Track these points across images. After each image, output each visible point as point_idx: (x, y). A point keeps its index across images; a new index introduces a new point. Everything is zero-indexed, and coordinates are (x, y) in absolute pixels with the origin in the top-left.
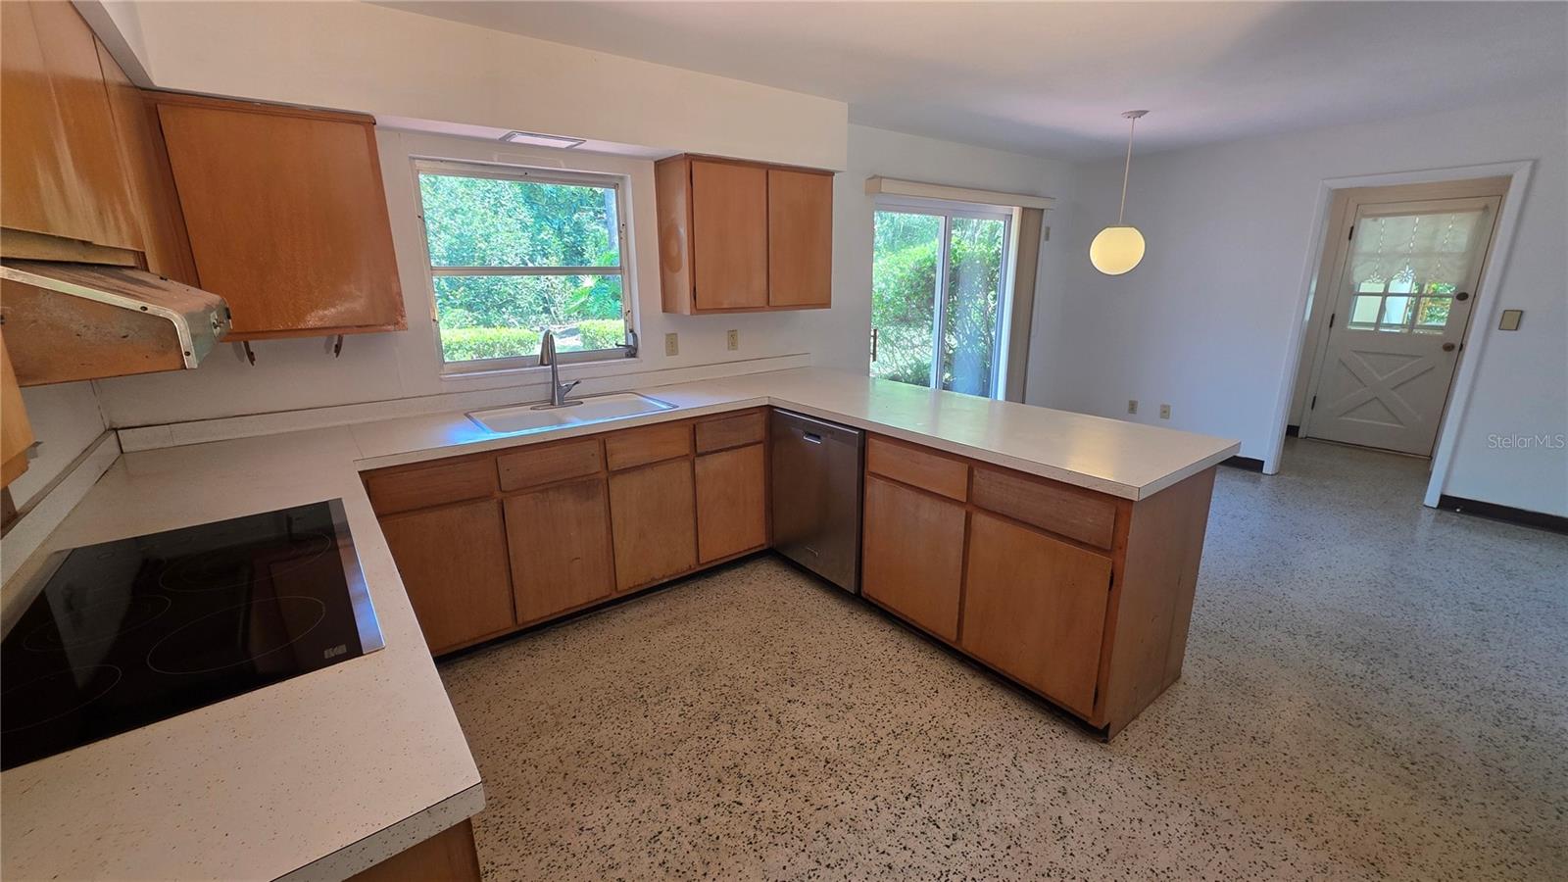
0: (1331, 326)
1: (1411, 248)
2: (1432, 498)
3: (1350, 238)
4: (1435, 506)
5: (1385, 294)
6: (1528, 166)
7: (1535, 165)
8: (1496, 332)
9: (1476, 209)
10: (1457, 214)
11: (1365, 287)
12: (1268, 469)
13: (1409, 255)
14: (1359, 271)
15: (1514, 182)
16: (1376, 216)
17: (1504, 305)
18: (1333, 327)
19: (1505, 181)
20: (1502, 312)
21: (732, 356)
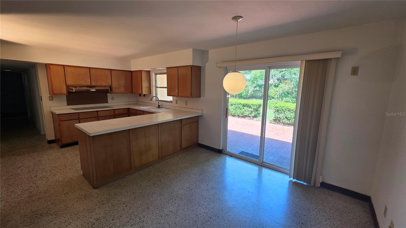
21: (186, 106)
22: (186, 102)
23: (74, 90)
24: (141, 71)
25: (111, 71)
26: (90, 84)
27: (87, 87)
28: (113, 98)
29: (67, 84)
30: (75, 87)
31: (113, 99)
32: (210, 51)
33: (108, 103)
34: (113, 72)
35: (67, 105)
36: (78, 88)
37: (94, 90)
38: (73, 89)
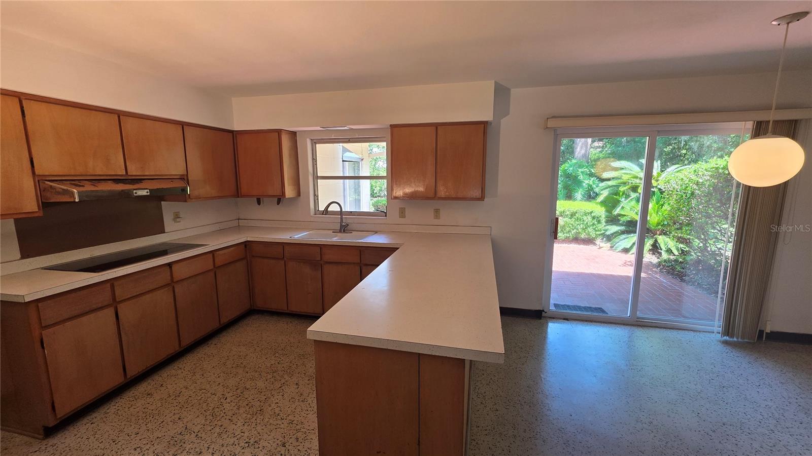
21: (436, 222)
22: (437, 211)
23: (76, 196)
24: (279, 132)
25: (183, 128)
26: (124, 173)
27: (117, 181)
28: (177, 217)
29: (37, 173)
30: (76, 182)
31: (178, 220)
32: (513, 91)
33: (165, 233)
34: (189, 132)
35: (19, 256)
36: (89, 188)
37: (144, 193)
38: (73, 193)
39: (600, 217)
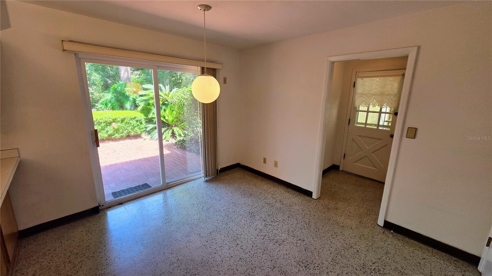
0: (349, 124)
1: (376, 92)
2: (381, 222)
3: (354, 87)
4: (382, 226)
5: (368, 112)
6: (416, 48)
7: (419, 48)
8: (405, 139)
9: (400, 75)
10: (392, 77)
11: (361, 108)
12: (314, 196)
13: (375, 95)
14: (358, 101)
15: (409, 58)
16: (362, 77)
17: (408, 125)
18: (350, 125)
19: (406, 58)
20: (407, 127)
39: (141, 120)
